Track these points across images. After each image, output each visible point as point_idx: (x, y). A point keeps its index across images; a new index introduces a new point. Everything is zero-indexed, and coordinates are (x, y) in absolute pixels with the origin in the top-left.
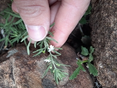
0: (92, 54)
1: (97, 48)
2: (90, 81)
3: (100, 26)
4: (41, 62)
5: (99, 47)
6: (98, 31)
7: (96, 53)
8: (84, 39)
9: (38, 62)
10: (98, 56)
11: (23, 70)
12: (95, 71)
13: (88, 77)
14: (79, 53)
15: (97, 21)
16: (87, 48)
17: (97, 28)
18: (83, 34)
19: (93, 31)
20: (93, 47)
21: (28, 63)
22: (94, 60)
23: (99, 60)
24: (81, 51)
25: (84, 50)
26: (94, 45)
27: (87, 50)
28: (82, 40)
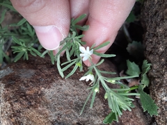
0: (147, 74)
1: (156, 63)
2: (141, 121)
3: (162, 19)
4: (51, 90)
5: (160, 62)
6: (160, 30)
7: (154, 73)
8: (132, 48)
9: (46, 90)
10: (159, 78)
11: (17, 106)
12: (153, 107)
13: (138, 115)
14: (122, 72)
16: (136, 63)
17: (158, 25)
18: (130, 39)
19: (150, 31)
20: (149, 62)
21: (28, 92)
22: (150, 84)
23: (161, 86)
24: (126, 68)
25: (133, 66)
26: (151, 58)
27: (137, 66)
28: (128, 49)
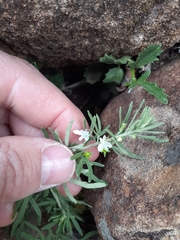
0: (117, 58)
1: (103, 48)
2: (177, 65)
3: (56, 41)
4: (127, 167)
5: (100, 44)
6: (67, 44)
7: (116, 50)
8: (92, 79)
9: (127, 173)
10: (119, 45)
11: (141, 207)
12: (152, 50)
14: (119, 90)
15: (49, 48)
16: (107, 71)
17: (61, 47)
18: (83, 81)
19: (69, 55)
20: (103, 56)
21: (127, 195)
22: (129, 54)
23: (127, 42)
25: (112, 75)
26: (98, 54)
27: (111, 71)
28: (92, 82)
